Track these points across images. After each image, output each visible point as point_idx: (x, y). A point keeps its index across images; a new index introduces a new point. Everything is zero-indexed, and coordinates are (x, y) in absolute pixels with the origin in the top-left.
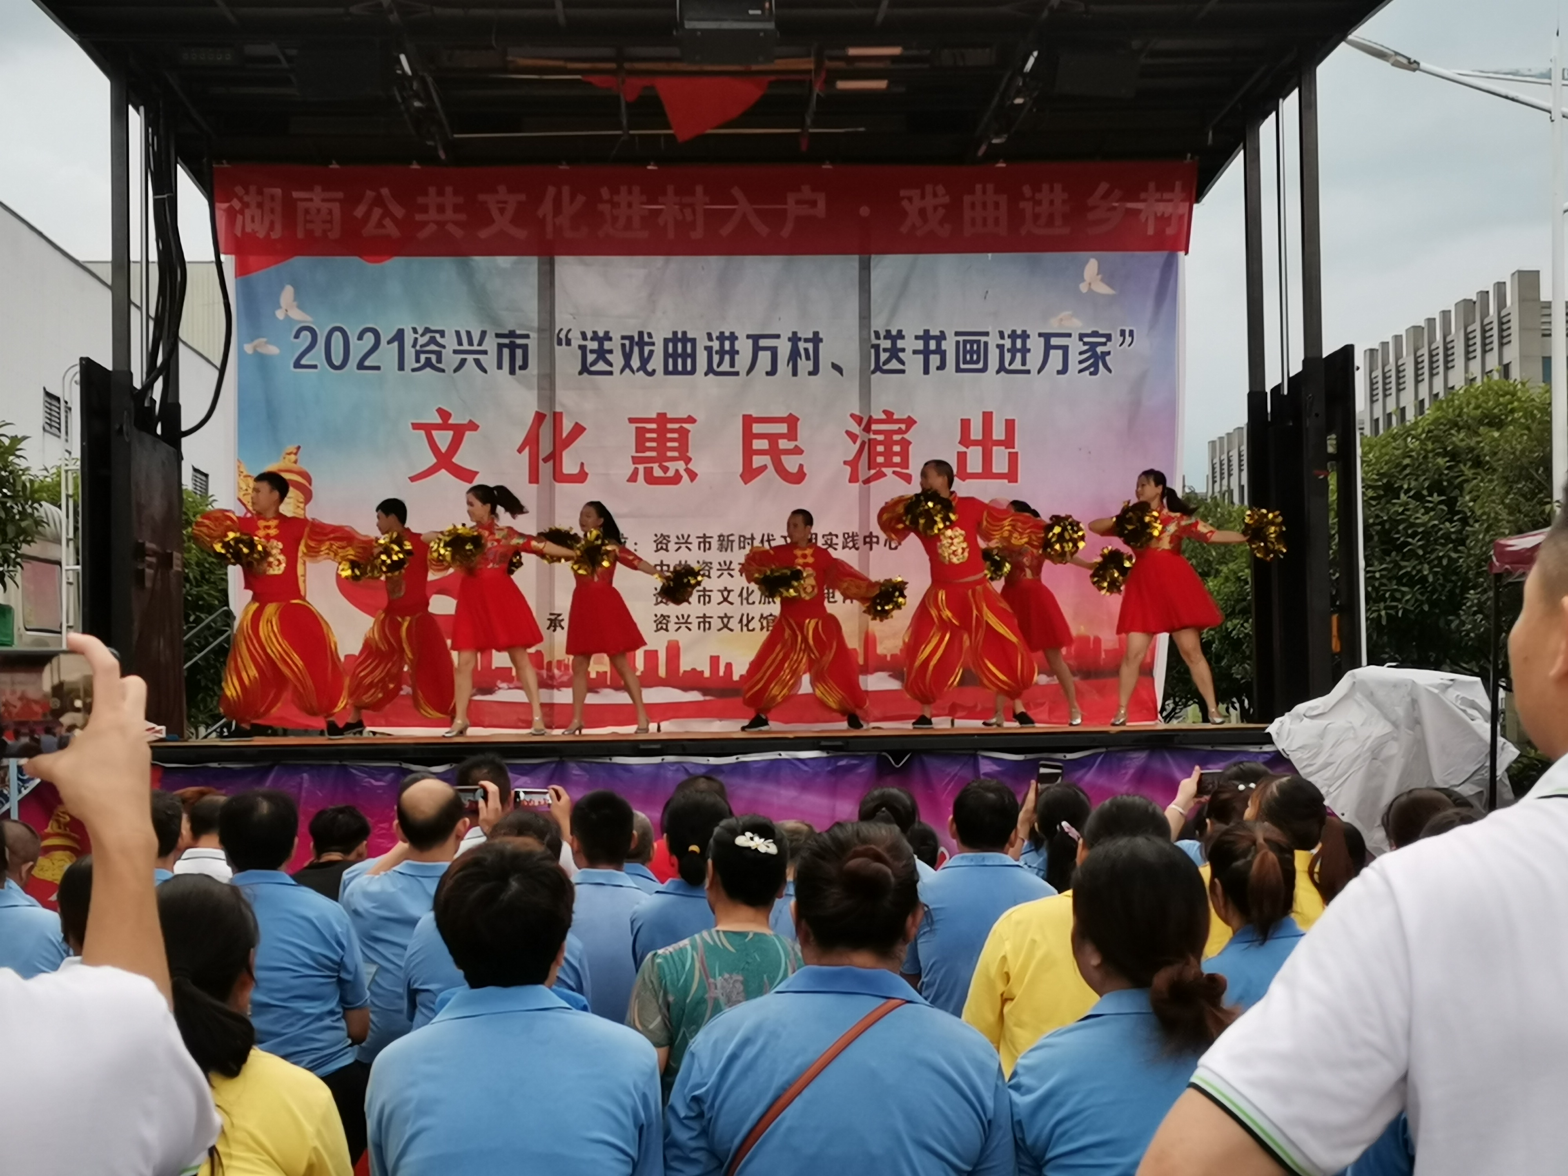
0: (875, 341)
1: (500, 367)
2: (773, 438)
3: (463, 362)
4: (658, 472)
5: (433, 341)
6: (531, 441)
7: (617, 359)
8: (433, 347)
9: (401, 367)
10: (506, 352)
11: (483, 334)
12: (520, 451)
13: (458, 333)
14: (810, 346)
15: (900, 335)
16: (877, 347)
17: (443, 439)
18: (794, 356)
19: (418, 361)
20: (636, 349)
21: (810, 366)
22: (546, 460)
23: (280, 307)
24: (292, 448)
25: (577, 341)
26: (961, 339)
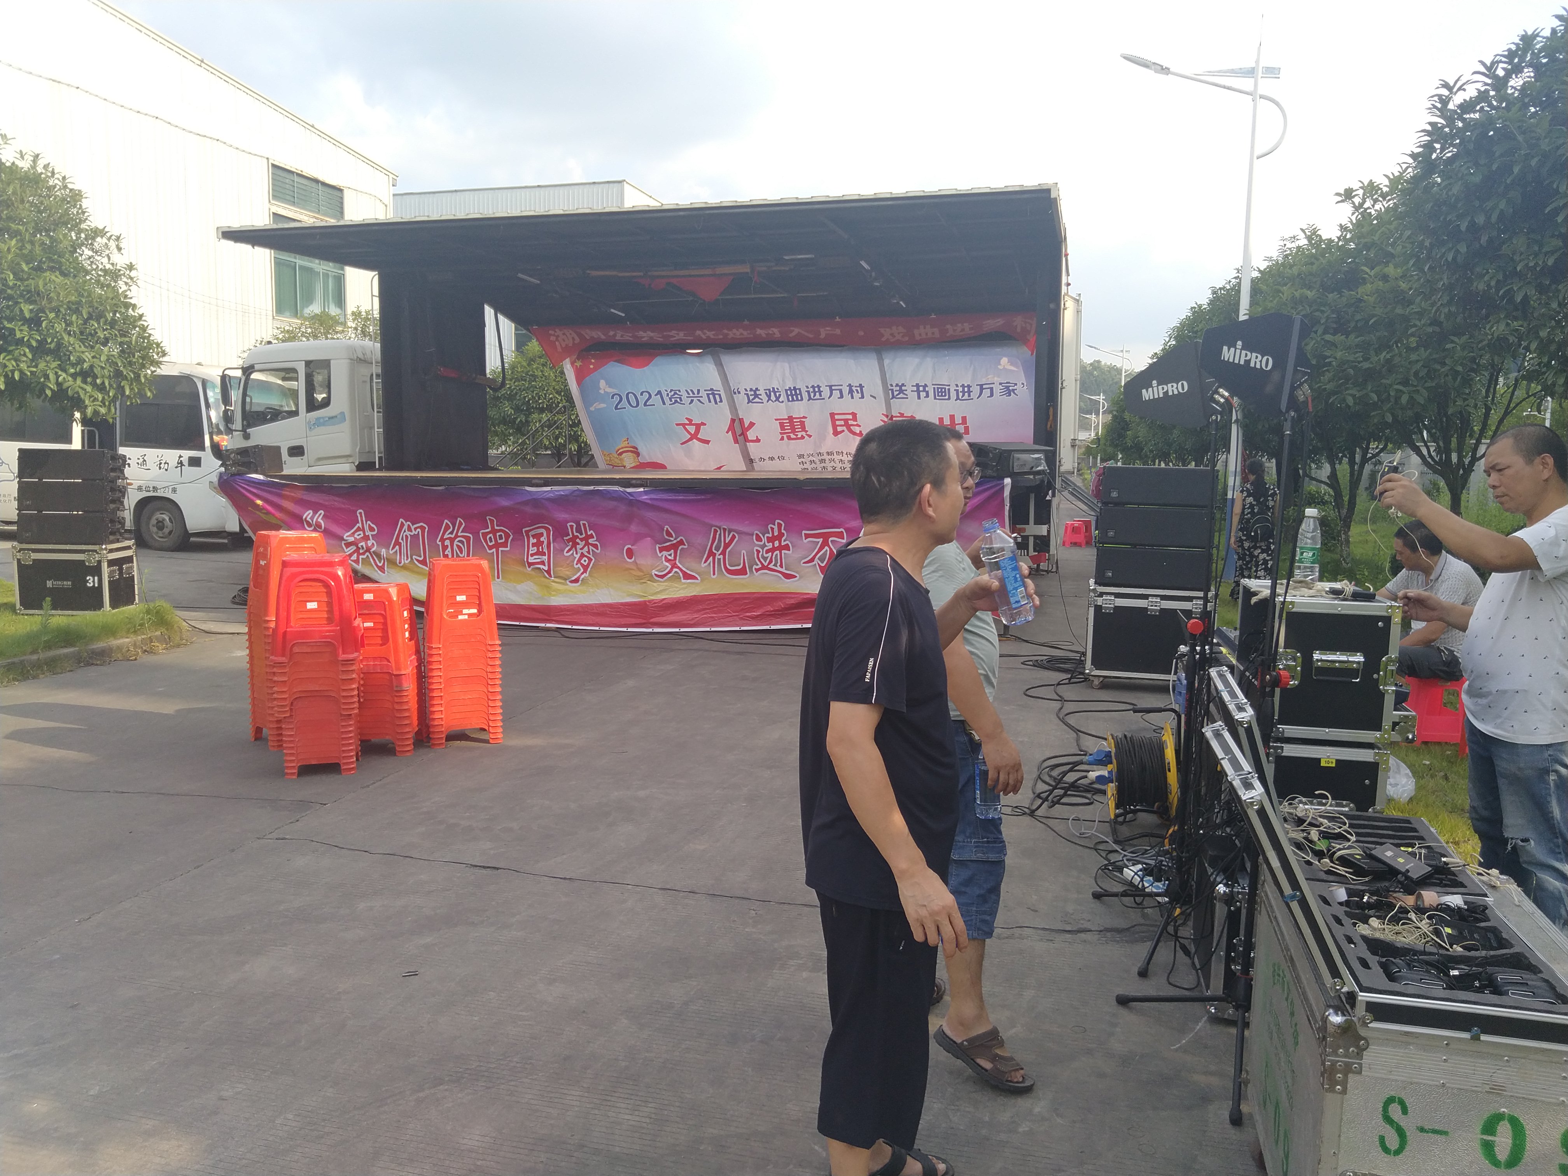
0: (890, 388)
1: (710, 401)
2: (846, 421)
3: (692, 401)
4: (793, 436)
5: (675, 393)
6: (731, 428)
7: (765, 398)
8: (676, 396)
9: (664, 403)
10: (711, 396)
11: (699, 391)
12: (727, 432)
13: (686, 391)
14: (859, 389)
15: (903, 385)
16: (892, 390)
17: (692, 429)
18: (851, 392)
19: (671, 401)
20: (772, 394)
21: (860, 395)
22: (740, 436)
23: (601, 389)
24: (626, 439)
25: (743, 392)
26: (936, 386)
